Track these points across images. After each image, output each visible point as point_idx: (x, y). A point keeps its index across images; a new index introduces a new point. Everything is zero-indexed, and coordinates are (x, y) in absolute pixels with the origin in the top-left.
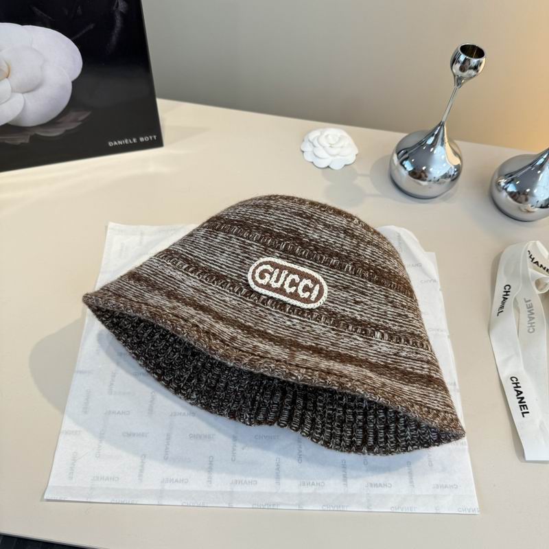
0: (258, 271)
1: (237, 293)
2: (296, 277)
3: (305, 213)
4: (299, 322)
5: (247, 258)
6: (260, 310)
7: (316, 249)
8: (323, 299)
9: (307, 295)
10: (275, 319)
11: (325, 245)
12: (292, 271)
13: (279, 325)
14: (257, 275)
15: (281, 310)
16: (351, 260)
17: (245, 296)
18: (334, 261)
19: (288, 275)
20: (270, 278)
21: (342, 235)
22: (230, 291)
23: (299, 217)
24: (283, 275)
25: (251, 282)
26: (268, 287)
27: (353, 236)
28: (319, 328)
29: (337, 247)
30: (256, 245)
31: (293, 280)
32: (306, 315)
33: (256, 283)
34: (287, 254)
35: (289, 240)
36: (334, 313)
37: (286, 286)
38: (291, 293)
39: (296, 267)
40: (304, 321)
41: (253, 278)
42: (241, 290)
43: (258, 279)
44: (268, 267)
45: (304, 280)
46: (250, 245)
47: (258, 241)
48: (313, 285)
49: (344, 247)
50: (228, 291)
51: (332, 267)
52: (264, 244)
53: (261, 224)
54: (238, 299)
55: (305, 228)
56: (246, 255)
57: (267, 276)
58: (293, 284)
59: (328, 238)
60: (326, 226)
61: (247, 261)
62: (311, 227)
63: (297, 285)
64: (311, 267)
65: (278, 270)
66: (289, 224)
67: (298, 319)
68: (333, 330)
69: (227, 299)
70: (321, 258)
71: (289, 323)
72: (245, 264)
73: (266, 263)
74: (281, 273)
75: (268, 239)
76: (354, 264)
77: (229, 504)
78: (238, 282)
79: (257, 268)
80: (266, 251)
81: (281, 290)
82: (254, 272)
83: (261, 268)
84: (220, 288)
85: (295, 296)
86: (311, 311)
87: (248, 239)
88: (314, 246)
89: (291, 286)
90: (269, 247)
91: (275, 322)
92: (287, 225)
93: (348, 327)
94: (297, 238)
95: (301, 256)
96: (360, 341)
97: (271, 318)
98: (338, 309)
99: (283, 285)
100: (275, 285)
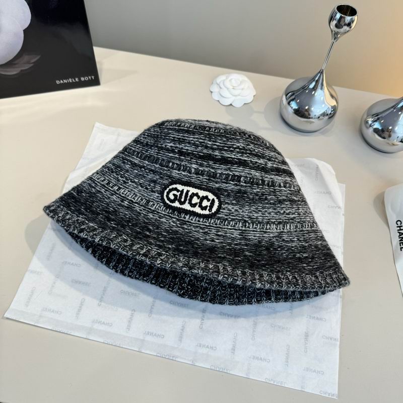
77: (139, 349)
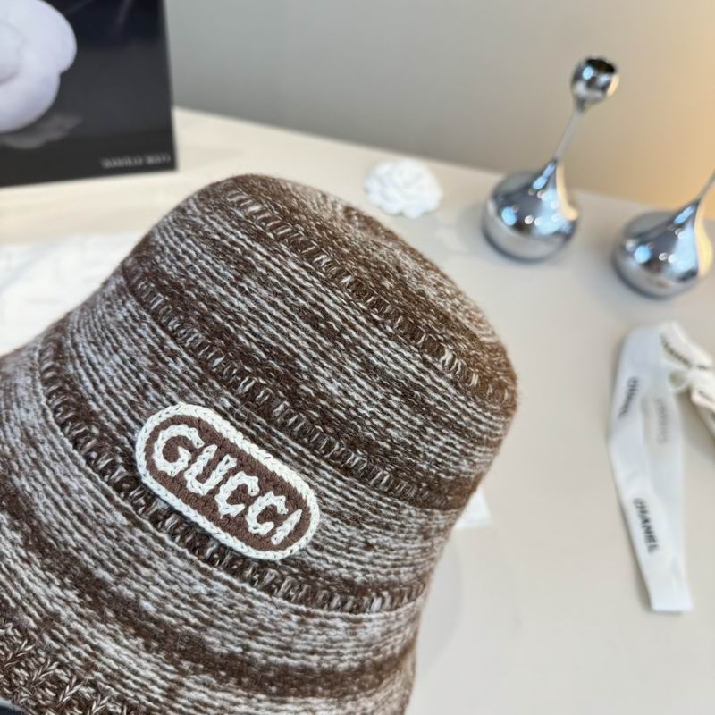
0: (165, 435)
1: (102, 473)
2: (252, 483)
3: (327, 317)
4: (225, 588)
5: (156, 386)
6: (141, 539)
7: (325, 419)
9: (265, 528)
10: (169, 571)
11: (349, 415)
12: (247, 464)
13: (175, 588)
14: (160, 444)
15: (193, 552)
16: (393, 462)
17: (118, 488)
18: (356, 458)
19: (233, 472)
20: (190, 463)
21: (395, 401)
22: (88, 459)
23: (308, 327)
24: (223, 468)
25: (141, 456)
26: (176, 484)
27: (420, 407)
28: (269, 608)
29: (375, 427)
30: (184, 360)
31: (243, 488)
32: (248, 572)
33: (151, 466)
34: (252, 414)
35: (266, 376)
36: (315, 572)
37: (221, 498)
38: (227, 516)
39: (260, 454)
40: (237, 590)
41: (149, 451)
42: (113, 466)
43: (158, 455)
44: (193, 435)
45: (270, 494)
46: (174, 354)
47: (192, 351)
48: (286, 511)
49: (390, 430)
50: (83, 462)
51: (347, 470)
52: (203, 363)
53: (213, 309)
54: (98, 493)
55: (314, 360)
56: (156, 377)
57: (184, 454)
58: (240, 496)
59: (362, 399)
61: (152, 393)
62: (330, 361)
63: (249, 501)
64: (298, 462)
65: (214, 448)
66: (280, 337)
67: (225, 582)
68: (297, 612)
69: (74, 485)
70: (330, 446)
71: (201, 588)
72: (146, 398)
75: (217, 355)
76: (395, 473)
78: (116, 441)
79: (164, 425)
80: (203, 383)
81: (206, 504)
82: (154, 436)
83: (174, 431)
84: (70, 446)
85: (236, 526)
86: (264, 564)
87: (174, 338)
88: (323, 411)
89: (233, 499)
90: (214, 376)
91: (168, 580)
92: (274, 338)
93: (331, 600)
94: (288, 378)
95: (282, 427)
97: (161, 565)
98: (325, 563)
99: (214, 492)
100: (194, 486)
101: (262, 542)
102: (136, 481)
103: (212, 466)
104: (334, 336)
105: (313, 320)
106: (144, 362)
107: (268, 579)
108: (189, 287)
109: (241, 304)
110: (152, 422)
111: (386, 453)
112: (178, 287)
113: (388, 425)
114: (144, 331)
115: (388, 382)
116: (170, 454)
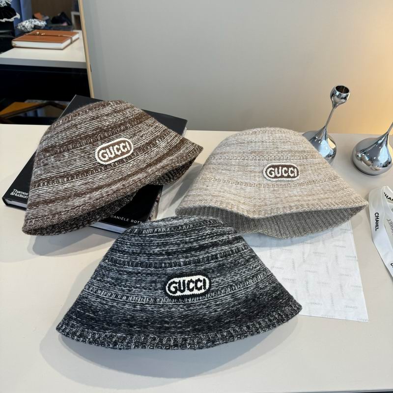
0: (100, 156)
1: (101, 171)
2: (117, 146)
3: (94, 116)
5: (90, 154)
6: (117, 170)
7: (112, 128)
8: (132, 146)
9: (126, 149)
11: (114, 124)
12: (113, 145)
14: (102, 158)
15: (123, 163)
16: (127, 122)
17: (105, 169)
18: (122, 128)
19: (113, 148)
20: (108, 155)
21: (115, 115)
23: (94, 121)
24: (111, 149)
25: (102, 163)
26: (110, 159)
27: (119, 112)
28: (141, 157)
29: (118, 121)
30: (88, 146)
31: (117, 148)
32: (132, 157)
33: (104, 161)
34: (104, 139)
35: (99, 133)
36: (139, 147)
37: (117, 153)
38: (120, 154)
39: (112, 142)
40: (134, 160)
41: (101, 160)
42: (101, 169)
43: (103, 159)
44: (103, 151)
45: (120, 145)
46: (85, 148)
47: (87, 144)
48: (125, 144)
51: (124, 131)
52: (90, 143)
54: (104, 173)
55: (101, 123)
56: (88, 153)
57: (106, 155)
58: (118, 150)
59: (112, 120)
60: (107, 115)
61: (91, 156)
62: (103, 121)
63: (120, 149)
64: (117, 137)
65: (107, 149)
67: (132, 161)
68: (145, 154)
69: (101, 177)
70: (117, 130)
71: (131, 165)
73: (100, 150)
74: (109, 149)
75: (90, 140)
76: (129, 123)
78: (96, 167)
79: (98, 155)
80: (94, 145)
81: (116, 156)
82: (99, 158)
83: (100, 154)
84: (92, 175)
85: (123, 154)
86: (132, 154)
87: (81, 146)
88: (111, 128)
89: (118, 151)
90: (94, 142)
91: (126, 169)
94: (102, 130)
95: (109, 136)
96: (155, 150)
97: (123, 169)
98: (139, 144)
99: (115, 153)
100: (112, 156)
101: (128, 152)
102: (106, 166)
103: (110, 151)
104: (98, 118)
105: (93, 119)
106: (83, 155)
107: (135, 155)
108: (72, 138)
109: (83, 130)
110: (96, 157)
111: (124, 122)
112: (70, 141)
113: (119, 119)
114: (76, 152)
115: (111, 114)
116: (104, 157)
